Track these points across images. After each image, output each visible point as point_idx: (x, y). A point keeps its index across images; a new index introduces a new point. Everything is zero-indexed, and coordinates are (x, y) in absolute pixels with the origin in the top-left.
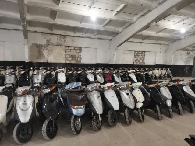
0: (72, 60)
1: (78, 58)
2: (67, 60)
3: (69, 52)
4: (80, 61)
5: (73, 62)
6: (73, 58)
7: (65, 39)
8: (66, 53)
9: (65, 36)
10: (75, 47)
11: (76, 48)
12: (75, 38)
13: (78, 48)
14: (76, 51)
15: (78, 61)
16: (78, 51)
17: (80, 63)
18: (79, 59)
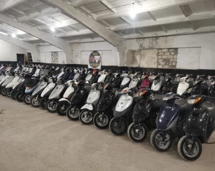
0: (165, 64)
1: (172, 62)
2: (160, 65)
3: (162, 55)
4: (175, 66)
5: (166, 67)
6: (166, 62)
7: (158, 40)
8: (158, 56)
9: (157, 37)
10: (169, 49)
11: (171, 50)
12: (168, 37)
13: (173, 50)
14: (170, 53)
15: (172, 66)
16: (173, 53)
17: (175, 68)
18: (174, 64)
